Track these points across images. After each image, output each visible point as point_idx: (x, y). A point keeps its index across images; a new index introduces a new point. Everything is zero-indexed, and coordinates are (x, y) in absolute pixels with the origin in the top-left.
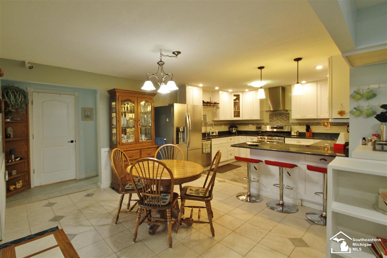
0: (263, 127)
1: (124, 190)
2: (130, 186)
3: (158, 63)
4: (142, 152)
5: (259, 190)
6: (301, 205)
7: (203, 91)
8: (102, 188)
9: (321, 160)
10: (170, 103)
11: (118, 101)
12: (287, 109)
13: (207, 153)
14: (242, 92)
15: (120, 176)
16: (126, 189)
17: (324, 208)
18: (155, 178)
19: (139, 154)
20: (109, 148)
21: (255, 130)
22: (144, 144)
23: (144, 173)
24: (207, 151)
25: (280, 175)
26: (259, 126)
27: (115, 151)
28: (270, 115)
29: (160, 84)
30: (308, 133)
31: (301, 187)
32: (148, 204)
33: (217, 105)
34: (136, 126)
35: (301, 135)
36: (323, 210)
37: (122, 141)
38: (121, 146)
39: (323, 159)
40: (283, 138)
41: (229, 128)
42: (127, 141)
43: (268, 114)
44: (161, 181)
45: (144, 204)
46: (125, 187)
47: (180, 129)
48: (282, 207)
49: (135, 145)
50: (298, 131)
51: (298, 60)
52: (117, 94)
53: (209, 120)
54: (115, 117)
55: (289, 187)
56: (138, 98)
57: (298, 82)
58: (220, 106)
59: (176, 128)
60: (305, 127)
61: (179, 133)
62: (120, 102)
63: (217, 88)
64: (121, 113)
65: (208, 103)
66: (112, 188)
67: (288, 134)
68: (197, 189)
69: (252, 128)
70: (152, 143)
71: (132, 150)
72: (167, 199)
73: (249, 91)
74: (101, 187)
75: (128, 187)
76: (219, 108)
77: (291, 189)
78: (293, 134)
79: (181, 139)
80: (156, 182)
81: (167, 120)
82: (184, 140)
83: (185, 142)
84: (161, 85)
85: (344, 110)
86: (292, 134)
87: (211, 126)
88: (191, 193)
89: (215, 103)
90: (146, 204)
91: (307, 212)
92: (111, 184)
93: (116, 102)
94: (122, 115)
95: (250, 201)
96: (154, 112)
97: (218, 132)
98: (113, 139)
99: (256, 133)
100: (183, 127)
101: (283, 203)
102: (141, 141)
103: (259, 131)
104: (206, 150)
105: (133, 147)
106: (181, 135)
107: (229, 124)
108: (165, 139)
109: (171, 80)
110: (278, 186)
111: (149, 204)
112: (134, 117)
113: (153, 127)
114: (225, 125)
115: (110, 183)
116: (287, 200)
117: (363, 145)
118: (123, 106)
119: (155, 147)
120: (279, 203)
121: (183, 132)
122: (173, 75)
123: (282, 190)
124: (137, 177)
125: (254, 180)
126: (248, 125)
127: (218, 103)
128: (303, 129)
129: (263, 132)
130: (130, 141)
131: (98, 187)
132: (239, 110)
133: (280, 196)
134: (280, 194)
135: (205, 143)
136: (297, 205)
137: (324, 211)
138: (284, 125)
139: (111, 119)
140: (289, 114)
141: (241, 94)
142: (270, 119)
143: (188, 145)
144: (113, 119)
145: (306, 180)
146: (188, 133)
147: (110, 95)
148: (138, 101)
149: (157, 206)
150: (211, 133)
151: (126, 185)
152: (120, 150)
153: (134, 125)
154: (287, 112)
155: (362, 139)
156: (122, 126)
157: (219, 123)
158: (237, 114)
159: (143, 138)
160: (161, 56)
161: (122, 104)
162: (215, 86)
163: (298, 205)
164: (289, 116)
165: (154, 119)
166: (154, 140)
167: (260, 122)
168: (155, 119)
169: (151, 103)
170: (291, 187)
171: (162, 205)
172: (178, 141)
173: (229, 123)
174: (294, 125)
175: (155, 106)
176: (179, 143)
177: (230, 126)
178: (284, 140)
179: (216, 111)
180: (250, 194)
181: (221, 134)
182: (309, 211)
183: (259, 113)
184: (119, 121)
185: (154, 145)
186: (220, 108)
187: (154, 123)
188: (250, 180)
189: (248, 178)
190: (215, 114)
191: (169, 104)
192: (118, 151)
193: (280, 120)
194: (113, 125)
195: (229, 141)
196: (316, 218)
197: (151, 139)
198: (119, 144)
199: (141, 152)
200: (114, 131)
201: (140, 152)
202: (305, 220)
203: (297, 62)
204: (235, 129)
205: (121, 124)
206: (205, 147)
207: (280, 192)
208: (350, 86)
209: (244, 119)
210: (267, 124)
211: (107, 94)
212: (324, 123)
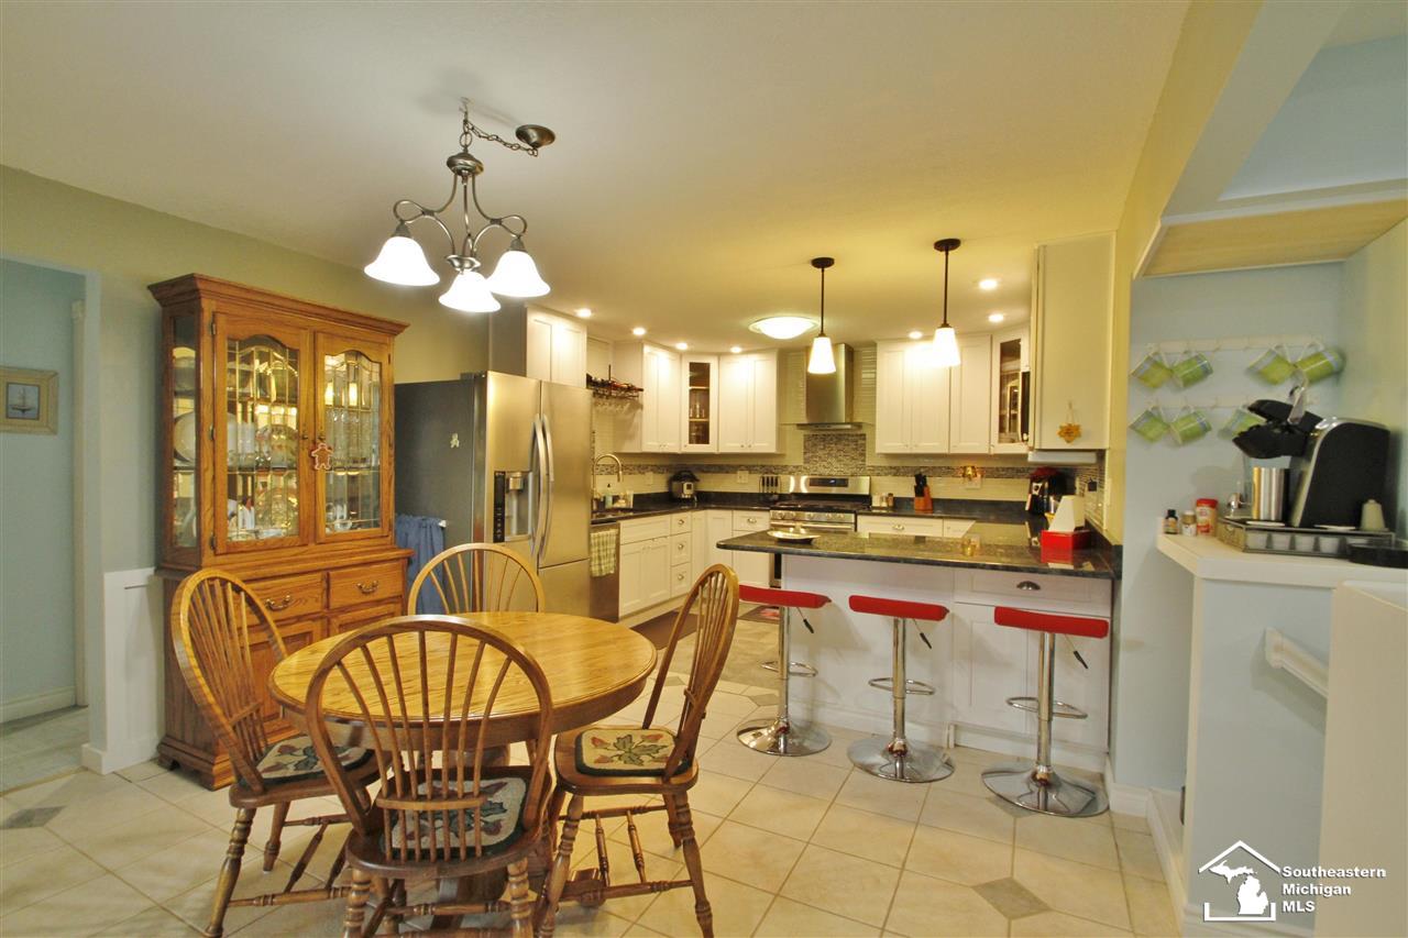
0: (782, 478)
1: (257, 788)
2: (287, 759)
3: (451, 163)
4: (332, 582)
5: (813, 703)
6: (956, 745)
7: (588, 338)
8: (105, 771)
9: (1021, 586)
10: (467, 371)
11: (213, 336)
12: (858, 420)
13: (604, 574)
14: (719, 355)
15: (228, 713)
16: (265, 776)
17: (1039, 751)
18: (456, 716)
19: (320, 591)
20: (150, 571)
21: (756, 491)
22: (345, 545)
23: (391, 689)
24: (603, 567)
25: (896, 643)
26: (770, 476)
27: (200, 587)
28: (808, 438)
29: (457, 263)
30: (922, 499)
31: (957, 682)
32: (411, 853)
33: (635, 394)
34: (305, 466)
35: (898, 507)
36: (1039, 758)
37: (227, 531)
38: (220, 559)
39: (1029, 584)
40: (853, 516)
41: (670, 482)
42: (256, 532)
43: (801, 434)
44: (486, 731)
45: (388, 853)
46: (260, 768)
47: (508, 480)
48: (902, 762)
49: (296, 551)
50: (891, 495)
51: (947, 245)
52: (208, 305)
53: (604, 450)
54: (193, 418)
55: (923, 685)
56: (315, 334)
57: (945, 321)
58: (646, 398)
59: (496, 477)
60: (912, 481)
61: (506, 495)
62: (223, 345)
63: (639, 332)
64: (226, 399)
65: (604, 384)
66: (169, 764)
67: (862, 503)
68: (622, 734)
69: (748, 483)
70: (383, 541)
71: (283, 576)
72: (501, 808)
73: (743, 353)
74: (100, 765)
75: (277, 767)
76: (641, 407)
77: (931, 693)
78: (876, 503)
79: (510, 522)
80: (461, 739)
81: (455, 442)
82: (522, 528)
83: (530, 532)
84: (462, 267)
85: (1077, 424)
86: (874, 505)
87: (610, 473)
88: (603, 759)
89: (630, 389)
90: (396, 853)
91: (982, 770)
92: (164, 745)
93: (197, 349)
94: (232, 408)
95: (785, 752)
96: (392, 402)
97: (635, 496)
98: (176, 523)
99: (762, 499)
100: (523, 472)
101: (904, 746)
102: (328, 530)
103: (772, 494)
104: (600, 565)
105: (289, 562)
106: (512, 506)
107: (668, 468)
108: (443, 524)
109: (519, 246)
110: (889, 684)
111: (417, 853)
112: (292, 424)
113: (388, 471)
114: (656, 469)
115: (157, 743)
116: (916, 734)
117: (1168, 533)
118: (238, 366)
119: (397, 559)
120: (892, 747)
121: (521, 493)
122: (526, 226)
123: (903, 698)
124: (344, 721)
125: (801, 670)
126: (735, 472)
127: (638, 386)
128: (905, 488)
129: (782, 497)
130: (268, 533)
131: (86, 769)
132: (707, 415)
133: (895, 722)
134: (895, 711)
135: (599, 537)
136: (942, 748)
137: (1042, 759)
138: (849, 472)
139: (163, 425)
140: (864, 439)
141: (713, 362)
142: (805, 453)
143: (541, 547)
144: (178, 427)
145: (977, 655)
146: (543, 496)
147: (163, 306)
148: (315, 348)
149: (462, 853)
150: (610, 499)
151: (261, 756)
152: (226, 576)
153: (298, 462)
154: (859, 433)
155: (1166, 514)
156: (230, 464)
157: (638, 463)
158: (701, 432)
159: (338, 520)
160: (466, 133)
161: (232, 357)
162: (634, 324)
163: (945, 746)
164: (864, 445)
165: (392, 434)
166: (390, 526)
167: (774, 464)
168: (396, 436)
169: (381, 364)
170: (930, 688)
171: (485, 849)
172: (503, 528)
173: (667, 462)
174: (878, 475)
175: (396, 382)
176: (506, 538)
177: (670, 475)
178: (856, 523)
179: (629, 417)
180: (787, 724)
181: (645, 505)
182: (988, 766)
183: (774, 429)
184: (213, 439)
185: (393, 549)
186: (645, 406)
187: (392, 452)
188: (788, 672)
189: (782, 663)
190: (625, 429)
191: (462, 375)
192: (217, 583)
193: (836, 457)
194: (177, 455)
195: (676, 529)
196: (1016, 786)
197: (376, 524)
198: (213, 546)
199: (328, 582)
200: (184, 485)
201: (325, 585)
202: (989, 799)
203: (944, 253)
204: (689, 487)
205: (225, 448)
206: (599, 551)
207: (895, 705)
208: (1132, 341)
209: (722, 450)
210: (797, 471)
211: (149, 302)
212: (965, 468)
